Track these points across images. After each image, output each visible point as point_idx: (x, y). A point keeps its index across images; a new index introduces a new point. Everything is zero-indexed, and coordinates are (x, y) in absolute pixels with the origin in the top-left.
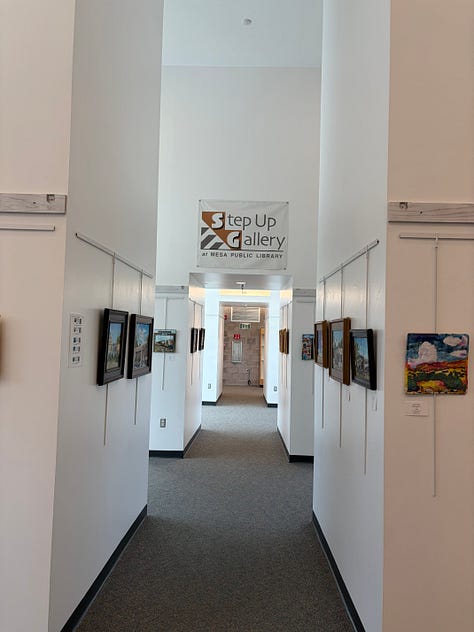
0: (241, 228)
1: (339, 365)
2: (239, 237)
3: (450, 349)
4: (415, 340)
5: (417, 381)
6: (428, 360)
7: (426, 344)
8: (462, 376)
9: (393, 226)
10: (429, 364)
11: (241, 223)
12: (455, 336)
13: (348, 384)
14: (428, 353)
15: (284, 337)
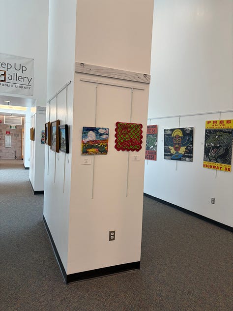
0: (5, 70)
1: (54, 143)
2: (5, 74)
3: (101, 135)
4: (86, 130)
5: (87, 149)
6: (91, 139)
7: (91, 132)
8: (106, 146)
9: (77, 74)
10: (92, 141)
11: (6, 67)
12: (103, 129)
13: (58, 152)
14: (92, 136)
15: (33, 132)
